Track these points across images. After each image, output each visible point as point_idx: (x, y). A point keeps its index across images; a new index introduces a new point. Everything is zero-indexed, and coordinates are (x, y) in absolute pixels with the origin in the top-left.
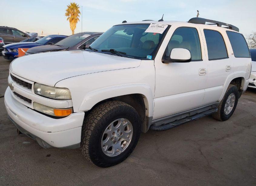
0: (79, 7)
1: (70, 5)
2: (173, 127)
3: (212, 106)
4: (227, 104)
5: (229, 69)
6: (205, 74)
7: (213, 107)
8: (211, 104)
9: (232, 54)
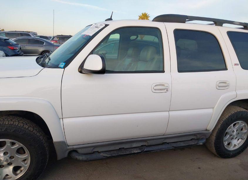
0: (149, 16)
1: (141, 15)
2: (104, 158)
3: (195, 135)
4: (231, 135)
5: (223, 85)
6: (165, 91)
7: (198, 136)
8: (195, 133)
9: (236, 65)
